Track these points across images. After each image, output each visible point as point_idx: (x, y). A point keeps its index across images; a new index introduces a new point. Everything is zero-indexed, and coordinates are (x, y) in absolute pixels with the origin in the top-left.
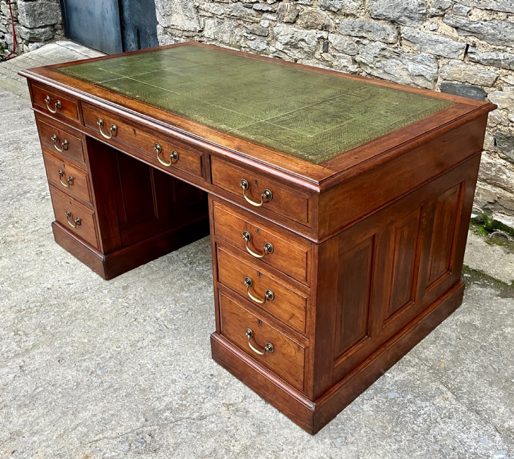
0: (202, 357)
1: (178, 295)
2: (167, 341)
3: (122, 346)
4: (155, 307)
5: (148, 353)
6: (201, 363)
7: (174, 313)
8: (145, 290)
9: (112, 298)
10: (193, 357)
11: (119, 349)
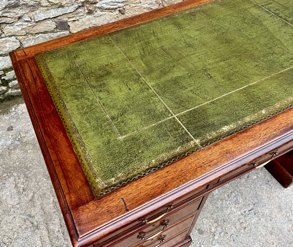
0: (283, 194)
1: (216, 196)
2: (267, 211)
3: (272, 240)
4: (228, 213)
5: (278, 224)
6: (288, 196)
7: (237, 202)
8: (207, 218)
9: (214, 243)
10: (283, 199)
11: (275, 243)
